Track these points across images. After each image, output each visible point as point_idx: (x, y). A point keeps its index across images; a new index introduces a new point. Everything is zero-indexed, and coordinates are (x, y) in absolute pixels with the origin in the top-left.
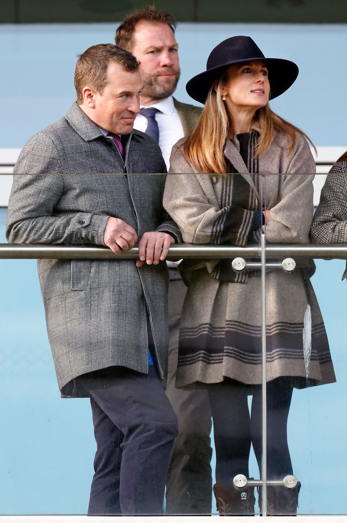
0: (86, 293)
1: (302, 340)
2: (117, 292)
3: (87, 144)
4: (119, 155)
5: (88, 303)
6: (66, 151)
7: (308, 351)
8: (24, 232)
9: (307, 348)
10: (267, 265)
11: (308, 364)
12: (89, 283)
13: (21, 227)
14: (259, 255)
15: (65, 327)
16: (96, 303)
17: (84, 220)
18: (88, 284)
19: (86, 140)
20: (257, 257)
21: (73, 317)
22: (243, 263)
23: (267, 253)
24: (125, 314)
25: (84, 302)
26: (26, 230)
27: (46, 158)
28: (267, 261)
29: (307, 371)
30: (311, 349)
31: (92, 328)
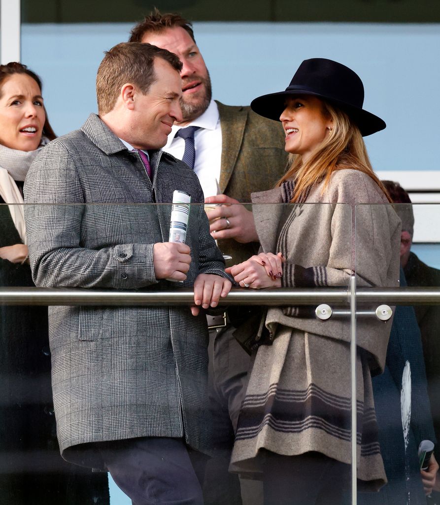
0: (96, 344)
1: (400, 403)
2: (134, 343)
3: (108, 158)
4: (145, 175)
5: (98, 356)
6: (83, 163)
7: (408, 416)
8: (55, 266)
9: (406, 413)
10: (357, 313)
11: (407, 432)
12: (101, 332)
13: (51, 260)
14: (348, 301)
15: (68, 383)
16: (109, 357)
17: (126, 253)
18: (99, 333)
19: (107, 153)
20: (346, 304)
21: (80, 373)
22: (329, 311)
23: (358, 298)
24: (144, 371)
25: (94, 355)
26: (57, 263)
27: (62, 170)
28: (358, 308)
29: (406, 441)
30: (410, 414)
31: (104, 388)
